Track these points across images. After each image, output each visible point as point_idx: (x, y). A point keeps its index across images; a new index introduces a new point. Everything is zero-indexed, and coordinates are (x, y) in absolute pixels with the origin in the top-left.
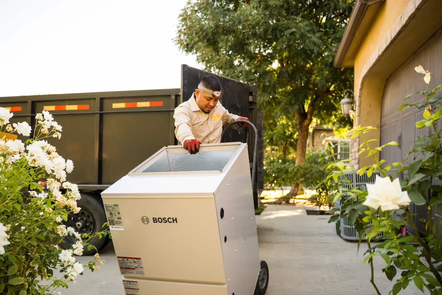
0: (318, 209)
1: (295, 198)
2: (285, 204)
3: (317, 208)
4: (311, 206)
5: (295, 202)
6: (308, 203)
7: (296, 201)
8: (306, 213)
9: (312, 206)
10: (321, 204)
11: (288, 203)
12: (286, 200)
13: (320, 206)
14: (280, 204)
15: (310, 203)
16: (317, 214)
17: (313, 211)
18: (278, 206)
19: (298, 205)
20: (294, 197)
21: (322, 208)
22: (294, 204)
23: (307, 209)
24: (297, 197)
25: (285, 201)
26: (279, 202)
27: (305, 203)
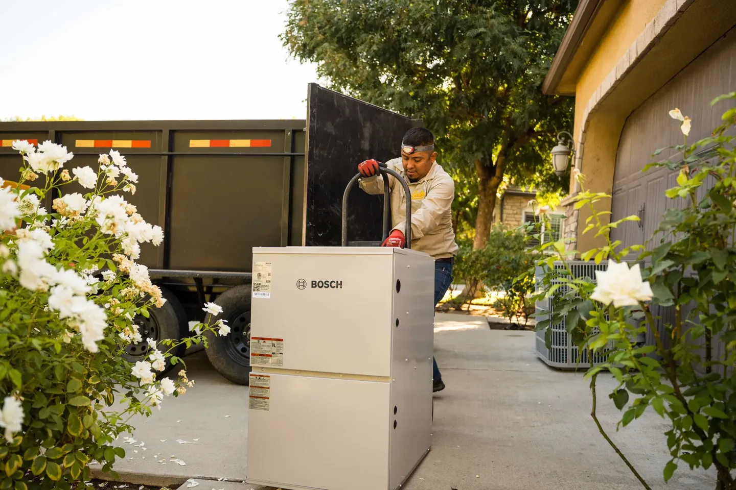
0: (509, 322)
1: (471, 304)
2: (454, 312)
3: (507, 320)
4: (496, 316)
5: (470, 309)
6: (491, 311)
7: (472, 307)
8: (488, 327)
9: (498, 317)
10: (513, 313)
11: (458, 310)
12: (456, 306)
13: (511, 317)
14: (446, 311)
15: (494, 312)
16: (505, 329)
17: (499, 324)
18: (443, 314)
19: (475, 314)
20: (469, 302)
21: (514, 320)
22: (468, 312)
23: (489, 320)
24: (474, 301)
25: (454, 307)
26: (445, 309)
27: (486, 311)
